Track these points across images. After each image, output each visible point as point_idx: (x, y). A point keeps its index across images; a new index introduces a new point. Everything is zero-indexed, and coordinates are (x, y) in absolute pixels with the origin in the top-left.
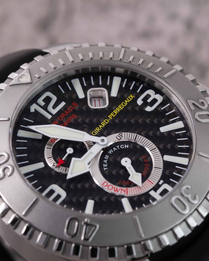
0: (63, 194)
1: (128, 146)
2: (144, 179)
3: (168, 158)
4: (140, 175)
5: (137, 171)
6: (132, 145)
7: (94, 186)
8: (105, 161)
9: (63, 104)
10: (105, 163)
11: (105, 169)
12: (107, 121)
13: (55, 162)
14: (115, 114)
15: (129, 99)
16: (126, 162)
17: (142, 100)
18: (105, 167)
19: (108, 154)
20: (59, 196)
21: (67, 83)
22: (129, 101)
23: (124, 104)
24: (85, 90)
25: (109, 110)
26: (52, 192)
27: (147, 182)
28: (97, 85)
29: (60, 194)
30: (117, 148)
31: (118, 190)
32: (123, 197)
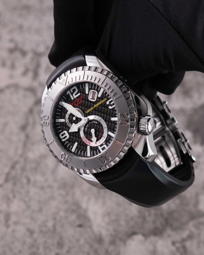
0: (68, 136)
1: (97, 123)
2: (97, 140)
3: (110, 133)
4: (96, 138)
5: (96, 136)
6: (98, 123)
7: (79, 136)
8: (87, 127)
9: (79, 94)
10: (86, 128)
11: (85, 130)
12: (93, 108)
13: (69, 121)
14: (97, 105)
15: (104, 100)
16: (93, 131)
17: (109, 102)
18: (86, 130)
19: (89, 124)
20: (66, 137)
21: (83, 84)
22: (104, 101)
23: (101, 102)
24: (89, 89)
25: (96, 103)
26: (64, 134)
27: (98, 142)
28: (94, 89)
29: (67, 136)
30: (93, 122)
31: (87, 141)
32: (88, 145)
